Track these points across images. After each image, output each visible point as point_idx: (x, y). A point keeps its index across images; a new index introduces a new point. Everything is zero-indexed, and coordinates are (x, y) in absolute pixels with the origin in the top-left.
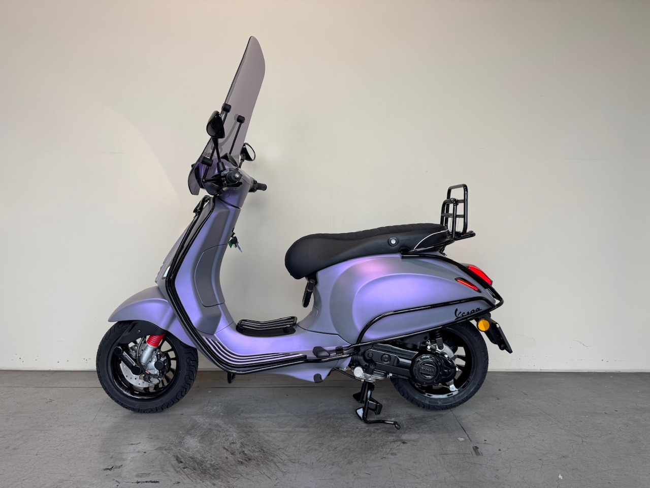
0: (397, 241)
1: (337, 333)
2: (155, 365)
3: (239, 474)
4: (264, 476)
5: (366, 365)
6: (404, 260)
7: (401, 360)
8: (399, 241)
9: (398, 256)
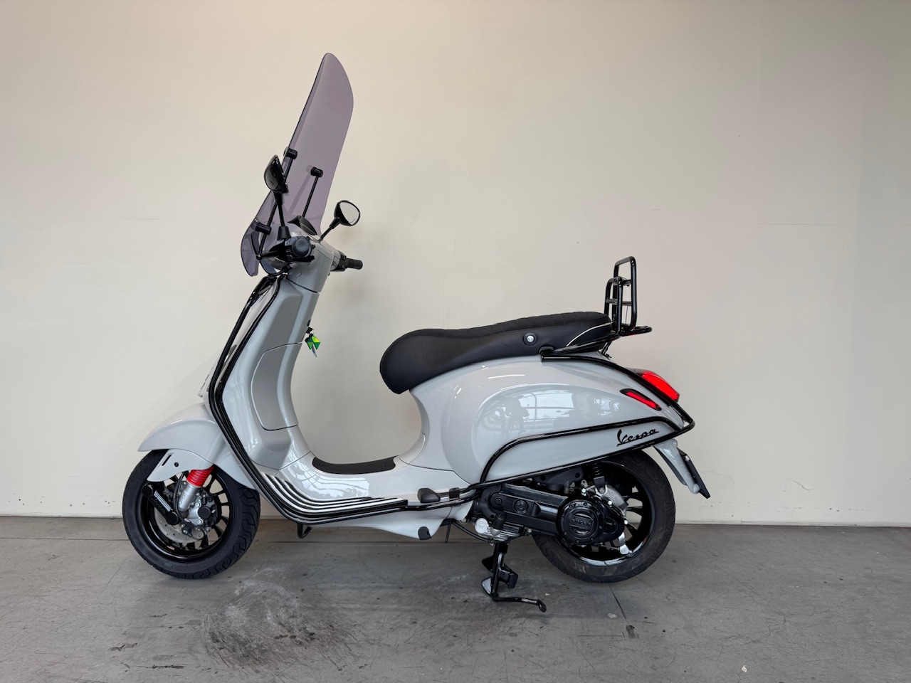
3: (294, 657)
4: (329, 661)
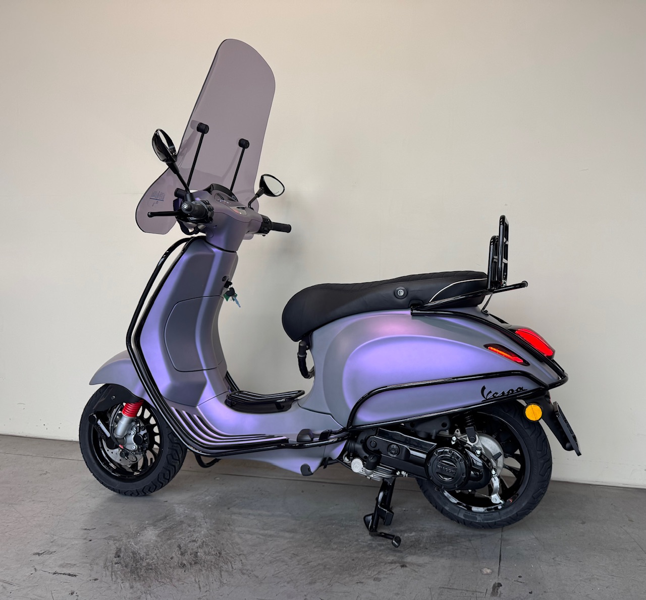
0: (407, 293)
1: (329, 412)
2: (134, 439)
5: (366, 457)
6: (415, 317)
7: (412, 452)
8: (409, 293)
9: (408, 312)
